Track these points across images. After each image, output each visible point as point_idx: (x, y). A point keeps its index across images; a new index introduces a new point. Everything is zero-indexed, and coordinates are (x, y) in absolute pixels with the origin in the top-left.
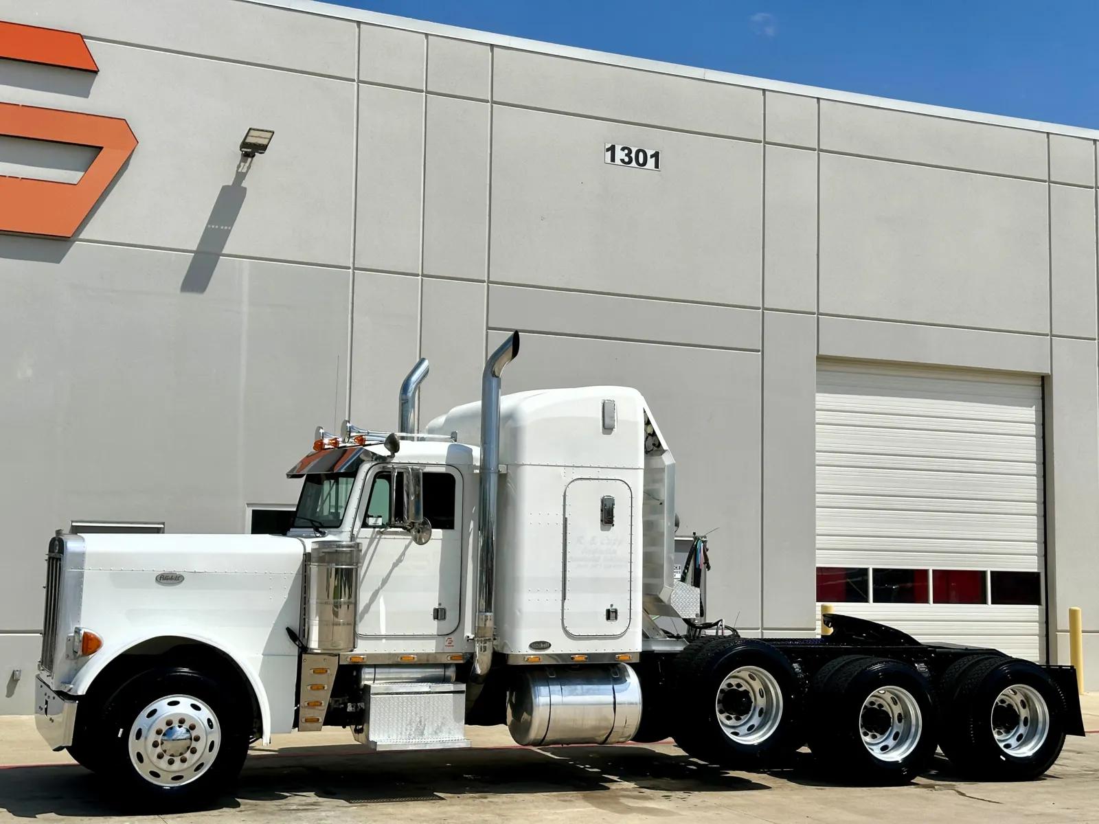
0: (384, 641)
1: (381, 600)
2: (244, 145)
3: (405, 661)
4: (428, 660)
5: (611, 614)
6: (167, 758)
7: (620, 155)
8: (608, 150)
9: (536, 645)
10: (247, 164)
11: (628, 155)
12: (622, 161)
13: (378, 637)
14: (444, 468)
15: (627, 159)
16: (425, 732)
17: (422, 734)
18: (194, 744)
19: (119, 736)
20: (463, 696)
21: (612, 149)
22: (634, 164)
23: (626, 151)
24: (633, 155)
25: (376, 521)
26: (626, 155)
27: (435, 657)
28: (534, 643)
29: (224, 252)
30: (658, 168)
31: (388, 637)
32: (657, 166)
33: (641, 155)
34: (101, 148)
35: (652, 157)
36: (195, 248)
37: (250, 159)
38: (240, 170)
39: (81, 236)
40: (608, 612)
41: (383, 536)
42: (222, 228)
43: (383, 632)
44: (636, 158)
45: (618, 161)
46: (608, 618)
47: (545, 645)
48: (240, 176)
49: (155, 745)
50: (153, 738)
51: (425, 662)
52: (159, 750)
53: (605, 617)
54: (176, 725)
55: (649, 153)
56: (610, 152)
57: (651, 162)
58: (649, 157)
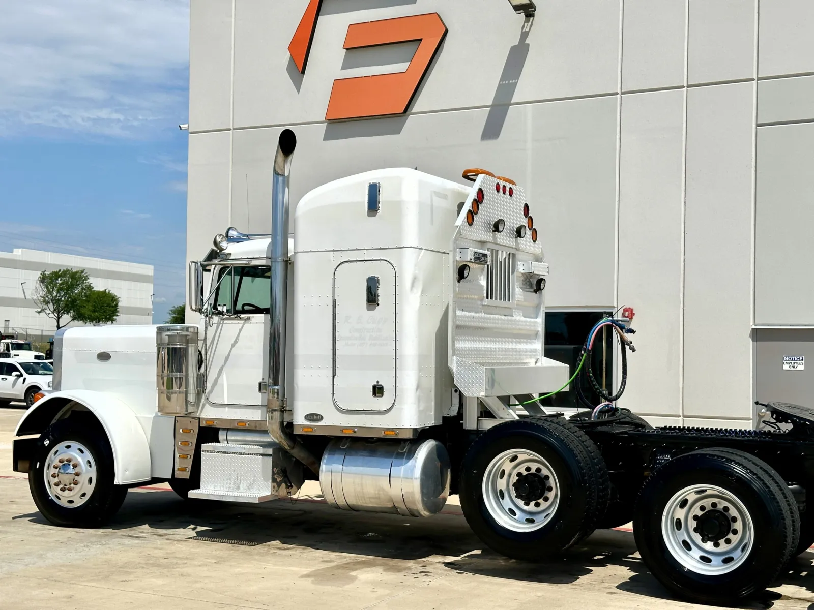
0: (227, 409)
1: (224, 375)
2: (516, 7)
3: (241, 426)
4: (256, 427)
5: (378, 390)
6: (61, 486)
9: (311, 417)
10: (530, 23)
13: (223, 405)
14: (265, 261)
16: (241, 486)
17: (238, 488)
18: (77, 478)
19: (38, 467)
20: (270, 459)
25: (223, 308)
27: (261, 424)
28: (307, 415)
29: (513, 101)
31: (229, 405)
34: (421, 40)
36: (490, 103)
37: (532, 19)
38: (524, 30)
39: (414, 110)
40: (374, 387)
41: (225, 322)
42: (511, 82)
43: (226, 402)
46: (375, 394)
47: (318, 418)
48: (525, 35)
49: (54, 476)
50: (53, 471)
51: (254, 429)
52: (56, 480)
53: (372, 393)
54: (66, 462)
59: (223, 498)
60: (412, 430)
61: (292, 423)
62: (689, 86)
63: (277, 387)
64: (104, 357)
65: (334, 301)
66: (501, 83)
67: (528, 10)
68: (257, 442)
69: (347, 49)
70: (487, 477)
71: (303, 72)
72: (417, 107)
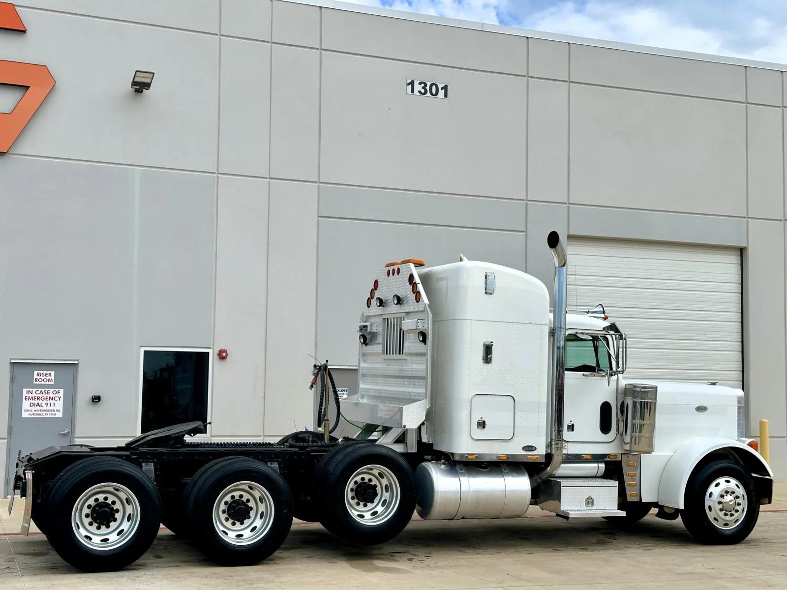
2: (134, 83)
7: (418, 88)
8: (409, 84)
10: (138, 98)
11: (424, 88)
12: (420, 92)
15: (423, 91)
21: (412, 84)
22: (428, 94)
23: (423, 85)
24: (428, 88)
29: (121, 162)
32: (446, 96)
33: (434, 88)
34: (28, 87)
35: (442, 89)
36: (99, 160)
37: (139, 94)
39: (15, 152)
44: (431, 89)
45: (416, 92)
55: (440, 86)
56: (410, 86)
57: (441, 93)
58: (440, 89)
62: (270, 178)
67: (142, 87)
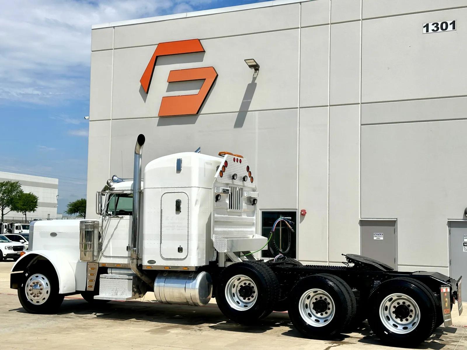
0: (112, 258)
1: (111, 243)
2: (250, 66)
3: (118, 266)
4: (125, 267)
5: (180, 250)
6: (33, 295)
7: (431, 27)
8: (424, 27)
9: (150, 262)
10: (257, 73)
11: (437, 27)
12: (433, 30)
13: (110, 257)
14: (130, 191)
15: (435, 29)
17: (117, 294)
18: (41, 291)
19: (22, 286)
20: (132, 281)
21: (427, 26)
22: (440, 30)
23: (435, 25)
24: (439, 26)
25: (110, 213)
26: (435, 27)
27: (127, 265)
29: (249, 110)
30: (455, 29)
32: (454, 28)
33: (444, 25)
34: (205, 79)
35: (451, 24)
36: (238, 110)
37: (258, 71)
38: (254, 77)
39: (201, 113)
40: (179, 248)
41: (112, 219)
42: (248, 101)
43: (111, 255)
44: (441, 27)
45: (430, 31)
46: (179, 251)
47: (154, 262)
48: (254, 79)
49: (30, 290)
50: (30, 288)
51: (124, 267)
52: (31, 292)
53: (177, 251)
54: (36, 284)
55: (449, 23)
56: (426, 28)
57: (450, 27)
58: (449, 24)
59: (110, 299)
60: (195, 267)
61: (142, 264)
62: (330, 106)
63: (135, 248)
64: (54, 235)
65: (161, 210)
66: (243, 101)
67: (256, 67)
68: (126, 273)
69: (169, 82)
70: (227, 288)
71: (147, 93)
72: (203, 111)
